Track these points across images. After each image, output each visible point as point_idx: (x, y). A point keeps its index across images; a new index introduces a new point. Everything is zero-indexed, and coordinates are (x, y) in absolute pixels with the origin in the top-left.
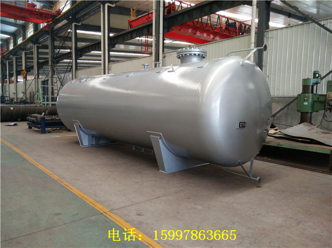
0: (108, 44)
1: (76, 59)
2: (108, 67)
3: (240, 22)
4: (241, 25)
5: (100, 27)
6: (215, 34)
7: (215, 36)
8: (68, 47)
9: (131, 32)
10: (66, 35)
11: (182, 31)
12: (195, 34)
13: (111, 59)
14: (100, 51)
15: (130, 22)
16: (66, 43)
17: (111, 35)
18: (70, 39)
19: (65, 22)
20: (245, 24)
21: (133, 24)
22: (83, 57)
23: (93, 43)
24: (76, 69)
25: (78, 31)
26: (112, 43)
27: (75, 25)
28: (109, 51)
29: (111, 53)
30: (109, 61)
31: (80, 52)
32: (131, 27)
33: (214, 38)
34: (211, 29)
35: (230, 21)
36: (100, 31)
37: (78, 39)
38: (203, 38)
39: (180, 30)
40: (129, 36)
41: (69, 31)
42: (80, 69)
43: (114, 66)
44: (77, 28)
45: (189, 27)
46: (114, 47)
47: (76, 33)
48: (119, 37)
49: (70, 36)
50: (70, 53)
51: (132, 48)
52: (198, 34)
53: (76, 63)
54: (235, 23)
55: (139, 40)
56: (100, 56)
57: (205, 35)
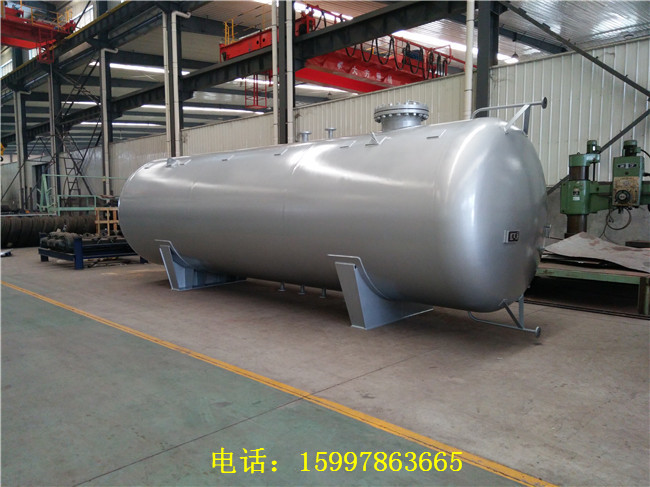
0: (180, 91)
1: (110, 122)
2: (181, 135)
3: (431, 50)
4: (432, 54)
5: (162, 57)
6: (386, 72)
7: (386, 77)
8: (93, 97)
9: (226, 68)
10: (87, 72)
11: (325, 66)
12: (349, 71)
13: (186, 120)
14: (164, 104)
15: (223, 49)
16: (87, 88)
17: (184, 73)
18: (96, 81)
19: (85, 46)
20: (438, 53)
21: (229, 51)
22: (124, 117)
23: (146, 89)
24: (111, 140)
25: (112, 65)
26: (187, 88)
27: (106, 52)
28: (181, 104)
29: (185, 108)
30: (182, 125)
31: (118, 107)
32: (225, 59)
33: (382, 80)
34: (378, 63)
35: (413, 48)
36: (160, 64)
37: (113, 80)
38: (363, 80)
39: (322, 64)
40: (222, 75)
41: (93, 64)
42: (118, 141)
43: (193, 135)
44: (110, 58)
45: (337, 59)
46: (191, 96)
47: (108, 69)
48: (201, 78)
49: (94, 74)
50: (97, 109)
51: (228, 98)
52: (355, 72)
53: (111, 128)
54: (421, 51)
55: (241, 83)
56: (163, 114)
57: (367, 74)
